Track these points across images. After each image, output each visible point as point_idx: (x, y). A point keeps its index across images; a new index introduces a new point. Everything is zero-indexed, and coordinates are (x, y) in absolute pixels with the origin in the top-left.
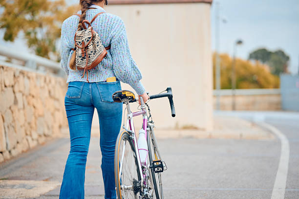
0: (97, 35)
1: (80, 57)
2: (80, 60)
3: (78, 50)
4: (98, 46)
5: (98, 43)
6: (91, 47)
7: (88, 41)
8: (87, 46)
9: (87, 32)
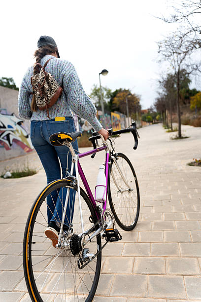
0: (50, 75)
1: (39, 97)
2: (39, 101)
3: (36, 92)
4: (52, 84)
5: (52, 81)
6: (46, 86)
7: (43, 81)
8: (44, 86)
9: (40, 74)
